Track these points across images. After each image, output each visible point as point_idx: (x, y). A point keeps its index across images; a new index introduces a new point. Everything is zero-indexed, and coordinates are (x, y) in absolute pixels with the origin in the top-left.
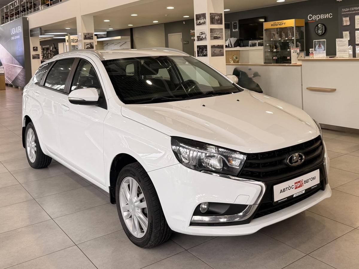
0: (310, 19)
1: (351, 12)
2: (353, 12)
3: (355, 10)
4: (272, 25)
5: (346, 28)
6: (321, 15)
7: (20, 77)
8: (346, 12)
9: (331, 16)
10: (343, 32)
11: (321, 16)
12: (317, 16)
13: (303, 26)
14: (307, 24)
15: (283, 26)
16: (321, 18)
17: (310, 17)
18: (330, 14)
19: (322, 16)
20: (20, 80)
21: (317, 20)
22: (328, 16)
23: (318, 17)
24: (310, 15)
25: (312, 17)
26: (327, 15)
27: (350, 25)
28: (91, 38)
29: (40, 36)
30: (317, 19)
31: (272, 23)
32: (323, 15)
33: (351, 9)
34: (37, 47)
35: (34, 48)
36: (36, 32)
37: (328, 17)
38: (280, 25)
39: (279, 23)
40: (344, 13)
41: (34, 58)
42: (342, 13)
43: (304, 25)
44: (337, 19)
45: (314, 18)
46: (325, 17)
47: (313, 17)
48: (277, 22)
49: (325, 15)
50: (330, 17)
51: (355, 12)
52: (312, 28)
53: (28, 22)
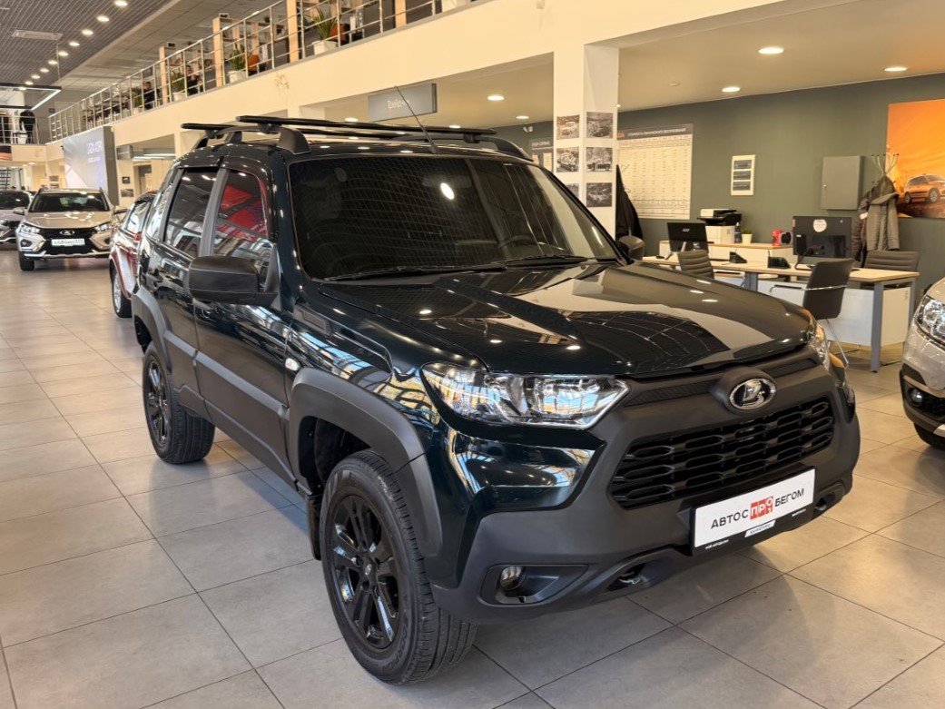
29: (133, 158)
34: (129, 178)
35: (125, 179)
36: (124, 153)
41: (124, 195)
53: (113, 134)
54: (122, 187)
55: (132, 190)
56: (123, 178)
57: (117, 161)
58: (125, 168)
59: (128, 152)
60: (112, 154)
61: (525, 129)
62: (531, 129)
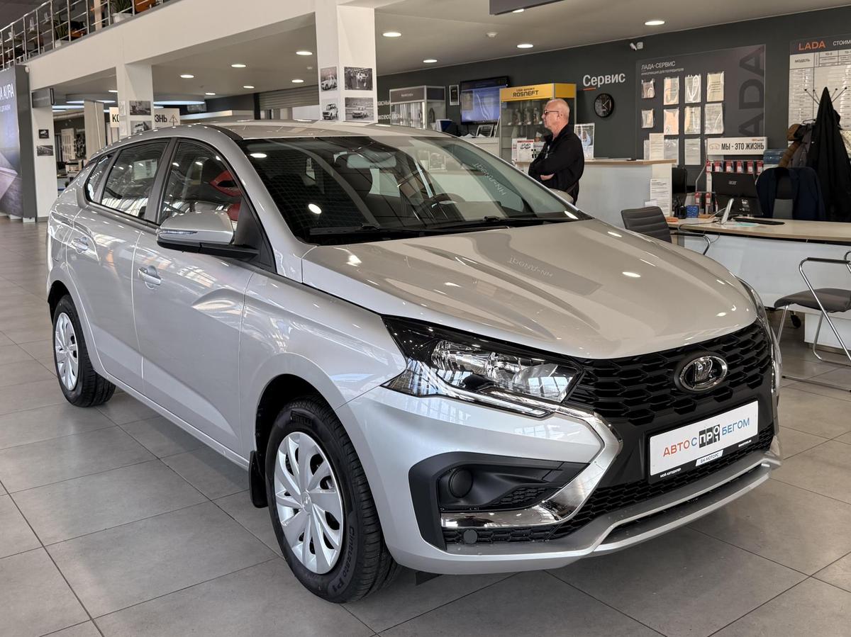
0: (587, 83)
1: (657, 72)
2: (661, 72)
3: (664, 68)
4: (515, 94)
5: (648, 104)
6: (606, 77)
7: (13, 195)
8: (649, 71)
9: (622, 80)
10: (643, 112)
11: (606, 79)
12: (599, 78)
13: (573, 99)
14: (580, 93)
15: (534, 97)
16: (606, 82)
17: (588, 80)
18: (620, 75)
19: (608, 79)
20: (12, 200)
21: (599, 86)
22: (618, 78)
23: (601, 81)
24: (586, 76)
25: (590, 80)
26: (617, 75)
27: (654, 97)
28: (146, 111)
29: (54, 107)
30: (599, 84)
31: (514, 90)
32: (609, 77)
33: (658, 65)
34: (47, 131)
35: (42, 133)
36: (43, 99)
37: (617, 81)
38: (528, 94)
39: (527, 91)
40: (646, 74)
41: (41, 153)
42: (643, 74)
43: (573, 95)
44: (633, 87)
45: (594, 83)
46: (613, 82)
47: (592, 81)
48: (523, 88)
49: (613, 76)
50: (620, 81)
51: (663, 72)
52: (589, 100)
53: (27, 75)
54: (38, 143)
55: (51, 147)
56: (40, 131)
57: (32, 110)
58: (42, 120)
59: (49, 97)
60: (27, 99)
61: (632, 45)
62: (640, 46)
